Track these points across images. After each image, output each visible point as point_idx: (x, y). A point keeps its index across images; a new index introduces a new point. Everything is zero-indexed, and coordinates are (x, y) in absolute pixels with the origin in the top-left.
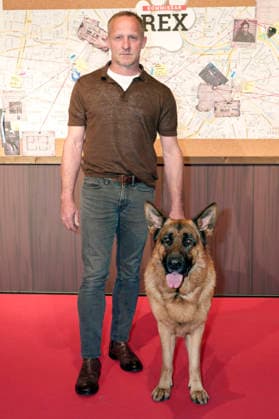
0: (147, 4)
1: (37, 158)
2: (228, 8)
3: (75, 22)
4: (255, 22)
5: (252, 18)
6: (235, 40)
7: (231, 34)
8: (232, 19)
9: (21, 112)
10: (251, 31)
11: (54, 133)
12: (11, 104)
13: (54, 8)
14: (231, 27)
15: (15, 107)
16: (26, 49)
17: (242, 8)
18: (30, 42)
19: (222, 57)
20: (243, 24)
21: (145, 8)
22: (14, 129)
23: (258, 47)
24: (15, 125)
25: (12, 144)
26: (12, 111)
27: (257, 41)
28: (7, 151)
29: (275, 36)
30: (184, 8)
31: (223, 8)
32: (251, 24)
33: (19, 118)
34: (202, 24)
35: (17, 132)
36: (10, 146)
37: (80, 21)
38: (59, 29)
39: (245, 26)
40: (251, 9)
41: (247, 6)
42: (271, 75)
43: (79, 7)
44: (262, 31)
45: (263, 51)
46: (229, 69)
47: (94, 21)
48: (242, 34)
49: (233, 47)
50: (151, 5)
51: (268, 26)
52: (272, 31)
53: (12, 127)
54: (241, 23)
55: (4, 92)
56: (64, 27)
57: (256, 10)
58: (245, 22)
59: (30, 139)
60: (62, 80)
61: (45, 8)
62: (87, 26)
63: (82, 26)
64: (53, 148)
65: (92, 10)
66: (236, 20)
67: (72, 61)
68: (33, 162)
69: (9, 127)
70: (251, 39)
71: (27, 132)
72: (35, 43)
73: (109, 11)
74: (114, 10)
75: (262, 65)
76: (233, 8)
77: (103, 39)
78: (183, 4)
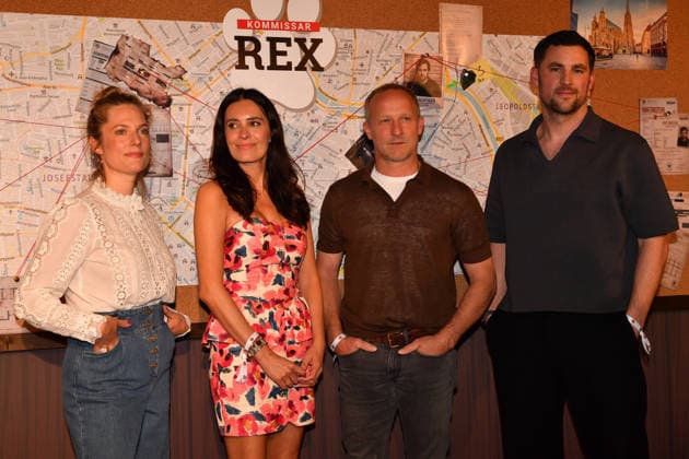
1: (10, 338)
2: (393, 34)
3: (97, 44)
4: (440, 60)
5: (435, 52)
8: (399, 53)
14: (399, 68)
17: (416, 34)
20: (419, 63)
21: (242, 24)
23: (447, 106)
29: (473, 86)
30: (315, 27)
31: (384, 32)
34: (348, 60)
38: (62, 56)
39: (424, 66)
40: (431, 36)
41: (424, 30)
42: (468, 157)
43: (106, 13)
44: (452, 77)
45: (453, 114)
50: (254, 19)
51: (460, 69)
52: (468, 79)
54: (416, 60)
56: (75, 52)
57: (439, 38)
58: (423, 59)
60: (69, 163)
61: (32, 11)
62: (126, 53)
63: (116, 52)
65: (135, 21)
66: (406, 55)
70: (434, 91)
73: (169, 24)
74: (180, 23)
75: (453, 138)
76: (402, 32)
77: (159, 81)
78: (313, 20)
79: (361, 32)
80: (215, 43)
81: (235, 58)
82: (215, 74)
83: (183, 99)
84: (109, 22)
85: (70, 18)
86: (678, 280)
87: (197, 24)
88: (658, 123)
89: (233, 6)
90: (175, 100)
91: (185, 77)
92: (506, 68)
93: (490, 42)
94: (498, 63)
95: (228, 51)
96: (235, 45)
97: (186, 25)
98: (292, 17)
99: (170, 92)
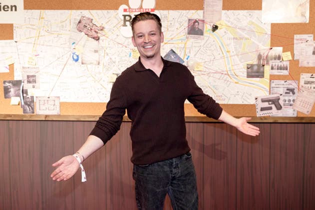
0: (126, 7)
1: (46, 116)
2: (184, 12)
3: (75, 19)
4: (203, 21)
5: (201, 18)
6: (189, 33)
7: (187, 29)
8: (187, 19)
9: (35, 82)
10: (200, 28)
11: (59, 97)
12: (28, 77)
13: (61, 9)
14: (186, 24)
15: (31, 79)
16: (40, 37)
17: (194, 11)
18: (43, 33)
19: (180, 45)
20: (195, 23)
21: (125, 10)
22: (30, 95)
23: (206, 38)
24: (31, 92)
25: (29, 105)
26: (29, 82)
27: (205, 34)
28: (25, 111)
29: (217, 31)
30: (153, 10)
31: (181, 11)
32: (200, 22)
33: (34, 87)
34: (166, 22)
35: (32, 97)
36: (27, 107)
37: (79, 19)
38: (64, 24)
39: (197, 24)
40: (200, 12)
41: (197, 9)
42: (214, 58)
43: (78, 8)
44: (208, 28)
45: (208, 42)
46: (185, 54)
47: (89, 19)
48: (195, 29)
49: (187, 38)
50: (130, 8)
51: (212, 24)
52: (215, 28)
53: (28, 93)
54: (193, 21)
55: (23, 67)
56: (68, 22)
57: (204, 12)
58: (196, 21)
59: (42, 103)
60: (65, 60)
61: (55, 9)
62: (83, 22)
63: (79, 22)
64: (58, 109)
65: (88, 11)
66: (189, 20)
67: (73, 46)
68: (44, 119)
69: (27, 93)
70: (201, 33)
71: (39, 97)
72: (47, 34)
73: (99, 12)
74: (103, 11)
75: (208, 51)
76: (187, 11)
77: (95, 32)
78: (152, 8)
79: (171, 12)
80: (116, 18)
81: (122, 23)
82: (115, 29)
83: (104, 37)
84: (79, 11)
85: (66, 11)
86: (310, 110)
87: (109, 11)
88: (303, 45)
89: (122, 4)
90: (101, 38)
91: (105, 30)
92: (232, 23)
93: (225, 13)
94: (229, 22)
95: (120, 20)
96: (122, 18)
97: (105, 12)
98: (144, 7)
99: (99, 35)
